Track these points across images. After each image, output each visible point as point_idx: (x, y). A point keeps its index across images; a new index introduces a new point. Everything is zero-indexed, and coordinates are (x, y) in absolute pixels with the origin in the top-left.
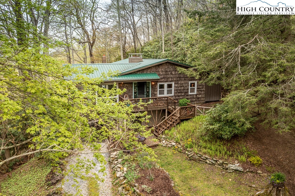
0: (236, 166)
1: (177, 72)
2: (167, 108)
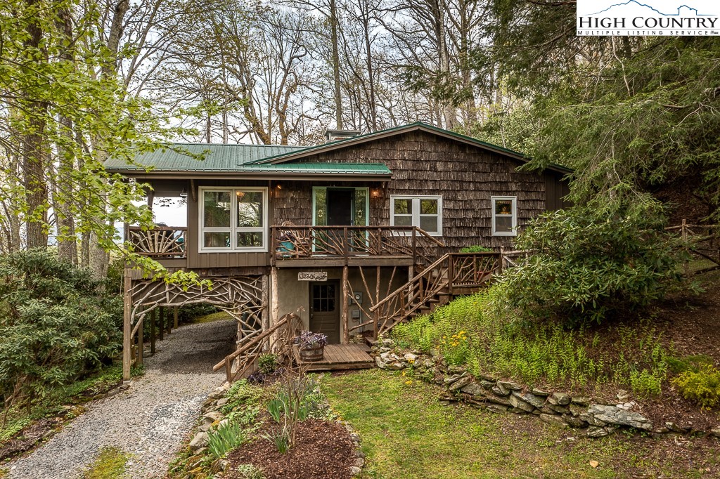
0: (623, 409)
1: (450, 166)
2: (412, 264)
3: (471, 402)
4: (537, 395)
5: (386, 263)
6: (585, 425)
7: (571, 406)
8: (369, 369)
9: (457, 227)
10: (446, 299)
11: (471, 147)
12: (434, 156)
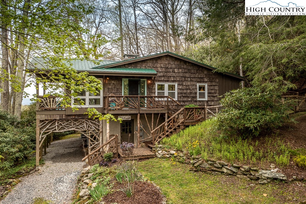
0: (273, 172)
1: (180, 70)
2: (167, 112)
3: (205, 171)
4: (235, 167)
5: (156, 112)
6: (258, 179)
7: (251, 171)
8: (153, 158)
9: (183, 97)
10: (183, 127)
11: (189, 62)
12: (173, 66)
